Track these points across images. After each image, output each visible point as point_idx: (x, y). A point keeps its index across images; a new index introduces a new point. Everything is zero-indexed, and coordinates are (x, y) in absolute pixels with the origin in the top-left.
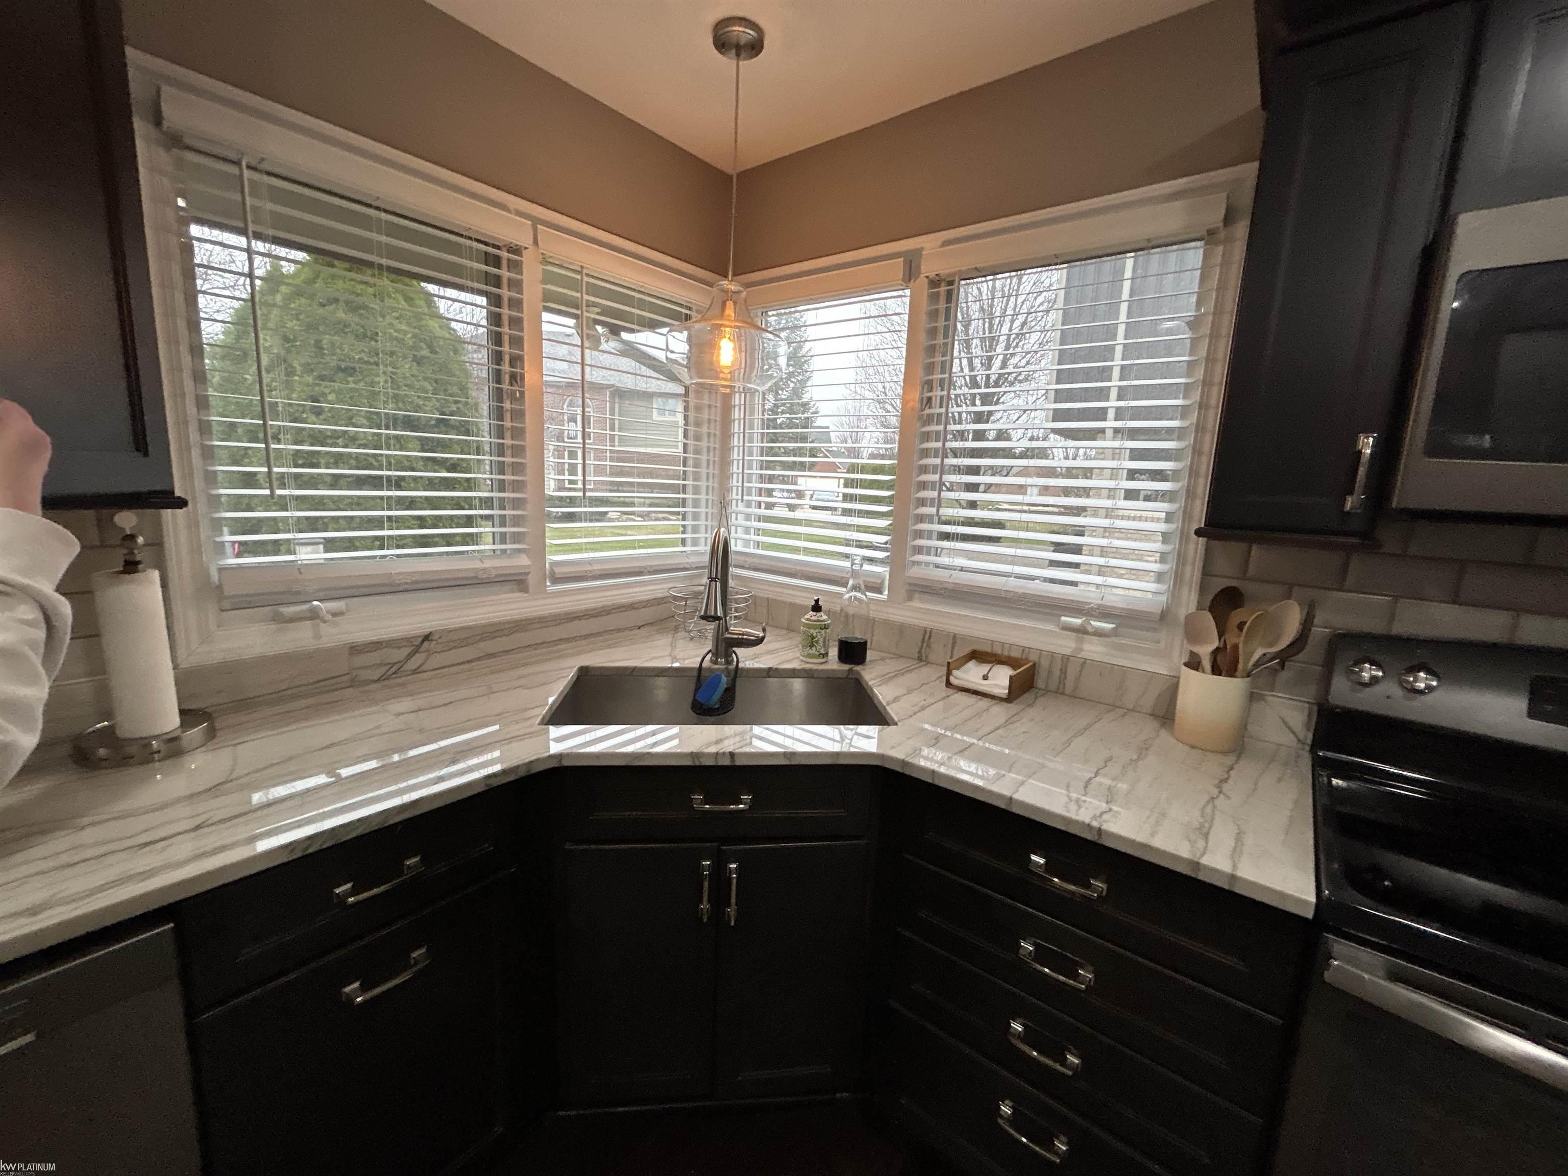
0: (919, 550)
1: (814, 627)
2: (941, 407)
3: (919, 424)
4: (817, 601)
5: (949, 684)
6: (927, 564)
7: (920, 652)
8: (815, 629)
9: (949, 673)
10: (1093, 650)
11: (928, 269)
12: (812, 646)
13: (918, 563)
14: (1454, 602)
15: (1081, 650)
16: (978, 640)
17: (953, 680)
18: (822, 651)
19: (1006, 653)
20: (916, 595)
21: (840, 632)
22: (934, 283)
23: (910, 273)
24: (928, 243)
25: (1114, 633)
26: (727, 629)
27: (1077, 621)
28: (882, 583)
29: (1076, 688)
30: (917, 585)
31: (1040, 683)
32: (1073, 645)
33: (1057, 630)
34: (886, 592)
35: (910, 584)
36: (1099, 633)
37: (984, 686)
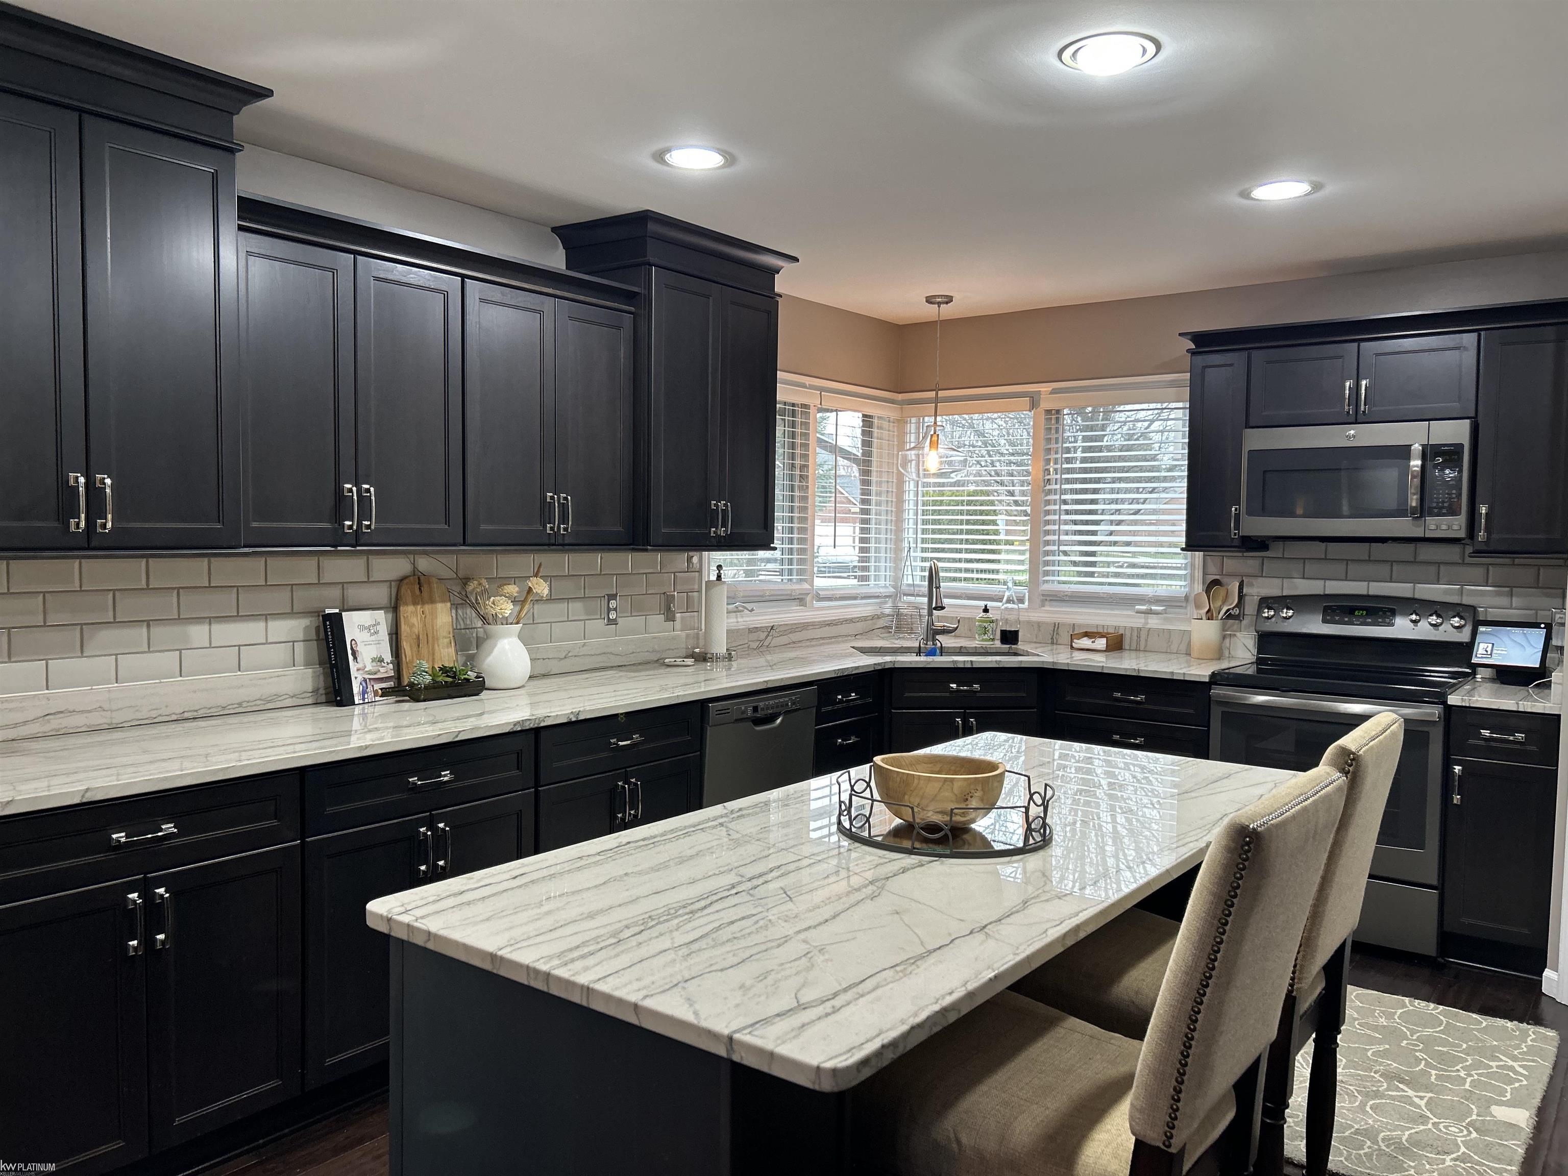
0: (1047, 573)
1: (986, 622)
2: (1056, 484)
3: (1043, 495)
4: (986, 606)
5: (1072, 647)
6: (1053, 581)
7: (1052, 638)
8: (987, 623)
9: (1072, 641)
10: (1154, 622)
11: (1045, 405)
12: (985, 633)
13: (1047, 581)
14: (1304, 578)
15: (1148, 623)
16: (1088, 625)
17: (1074, 645)
18: (991, 637)
19: (1105, 631)
20: (1047, 603)
21: (1002, 626)
22: (1048, 412)
23: (1034, 405)
24: (1045, 388)
25: (1165, 612)
26: (933, 625)
27: (1144, 608)
28: (1024, 596)
29: (1146, 646)
30: (1048, 595)
31: (1126, 645)
32: (1143, 621)
33: (1134, 613)
34: (1027, 603)
35: (1043, 595)
36: (1157, 613)
37: (1093, 646)
